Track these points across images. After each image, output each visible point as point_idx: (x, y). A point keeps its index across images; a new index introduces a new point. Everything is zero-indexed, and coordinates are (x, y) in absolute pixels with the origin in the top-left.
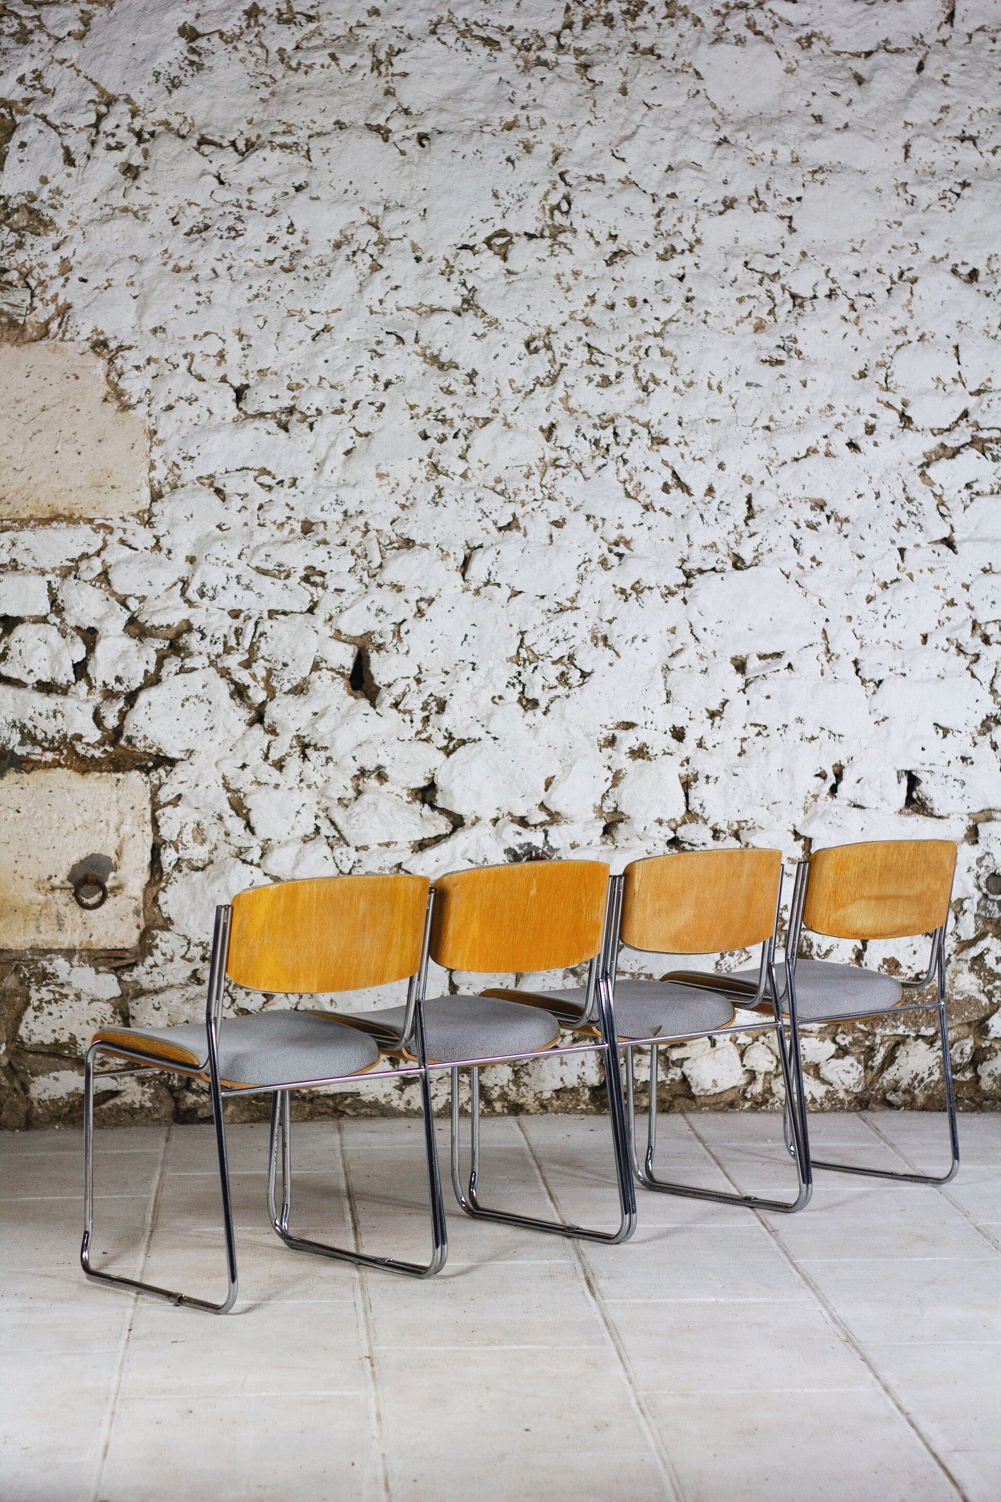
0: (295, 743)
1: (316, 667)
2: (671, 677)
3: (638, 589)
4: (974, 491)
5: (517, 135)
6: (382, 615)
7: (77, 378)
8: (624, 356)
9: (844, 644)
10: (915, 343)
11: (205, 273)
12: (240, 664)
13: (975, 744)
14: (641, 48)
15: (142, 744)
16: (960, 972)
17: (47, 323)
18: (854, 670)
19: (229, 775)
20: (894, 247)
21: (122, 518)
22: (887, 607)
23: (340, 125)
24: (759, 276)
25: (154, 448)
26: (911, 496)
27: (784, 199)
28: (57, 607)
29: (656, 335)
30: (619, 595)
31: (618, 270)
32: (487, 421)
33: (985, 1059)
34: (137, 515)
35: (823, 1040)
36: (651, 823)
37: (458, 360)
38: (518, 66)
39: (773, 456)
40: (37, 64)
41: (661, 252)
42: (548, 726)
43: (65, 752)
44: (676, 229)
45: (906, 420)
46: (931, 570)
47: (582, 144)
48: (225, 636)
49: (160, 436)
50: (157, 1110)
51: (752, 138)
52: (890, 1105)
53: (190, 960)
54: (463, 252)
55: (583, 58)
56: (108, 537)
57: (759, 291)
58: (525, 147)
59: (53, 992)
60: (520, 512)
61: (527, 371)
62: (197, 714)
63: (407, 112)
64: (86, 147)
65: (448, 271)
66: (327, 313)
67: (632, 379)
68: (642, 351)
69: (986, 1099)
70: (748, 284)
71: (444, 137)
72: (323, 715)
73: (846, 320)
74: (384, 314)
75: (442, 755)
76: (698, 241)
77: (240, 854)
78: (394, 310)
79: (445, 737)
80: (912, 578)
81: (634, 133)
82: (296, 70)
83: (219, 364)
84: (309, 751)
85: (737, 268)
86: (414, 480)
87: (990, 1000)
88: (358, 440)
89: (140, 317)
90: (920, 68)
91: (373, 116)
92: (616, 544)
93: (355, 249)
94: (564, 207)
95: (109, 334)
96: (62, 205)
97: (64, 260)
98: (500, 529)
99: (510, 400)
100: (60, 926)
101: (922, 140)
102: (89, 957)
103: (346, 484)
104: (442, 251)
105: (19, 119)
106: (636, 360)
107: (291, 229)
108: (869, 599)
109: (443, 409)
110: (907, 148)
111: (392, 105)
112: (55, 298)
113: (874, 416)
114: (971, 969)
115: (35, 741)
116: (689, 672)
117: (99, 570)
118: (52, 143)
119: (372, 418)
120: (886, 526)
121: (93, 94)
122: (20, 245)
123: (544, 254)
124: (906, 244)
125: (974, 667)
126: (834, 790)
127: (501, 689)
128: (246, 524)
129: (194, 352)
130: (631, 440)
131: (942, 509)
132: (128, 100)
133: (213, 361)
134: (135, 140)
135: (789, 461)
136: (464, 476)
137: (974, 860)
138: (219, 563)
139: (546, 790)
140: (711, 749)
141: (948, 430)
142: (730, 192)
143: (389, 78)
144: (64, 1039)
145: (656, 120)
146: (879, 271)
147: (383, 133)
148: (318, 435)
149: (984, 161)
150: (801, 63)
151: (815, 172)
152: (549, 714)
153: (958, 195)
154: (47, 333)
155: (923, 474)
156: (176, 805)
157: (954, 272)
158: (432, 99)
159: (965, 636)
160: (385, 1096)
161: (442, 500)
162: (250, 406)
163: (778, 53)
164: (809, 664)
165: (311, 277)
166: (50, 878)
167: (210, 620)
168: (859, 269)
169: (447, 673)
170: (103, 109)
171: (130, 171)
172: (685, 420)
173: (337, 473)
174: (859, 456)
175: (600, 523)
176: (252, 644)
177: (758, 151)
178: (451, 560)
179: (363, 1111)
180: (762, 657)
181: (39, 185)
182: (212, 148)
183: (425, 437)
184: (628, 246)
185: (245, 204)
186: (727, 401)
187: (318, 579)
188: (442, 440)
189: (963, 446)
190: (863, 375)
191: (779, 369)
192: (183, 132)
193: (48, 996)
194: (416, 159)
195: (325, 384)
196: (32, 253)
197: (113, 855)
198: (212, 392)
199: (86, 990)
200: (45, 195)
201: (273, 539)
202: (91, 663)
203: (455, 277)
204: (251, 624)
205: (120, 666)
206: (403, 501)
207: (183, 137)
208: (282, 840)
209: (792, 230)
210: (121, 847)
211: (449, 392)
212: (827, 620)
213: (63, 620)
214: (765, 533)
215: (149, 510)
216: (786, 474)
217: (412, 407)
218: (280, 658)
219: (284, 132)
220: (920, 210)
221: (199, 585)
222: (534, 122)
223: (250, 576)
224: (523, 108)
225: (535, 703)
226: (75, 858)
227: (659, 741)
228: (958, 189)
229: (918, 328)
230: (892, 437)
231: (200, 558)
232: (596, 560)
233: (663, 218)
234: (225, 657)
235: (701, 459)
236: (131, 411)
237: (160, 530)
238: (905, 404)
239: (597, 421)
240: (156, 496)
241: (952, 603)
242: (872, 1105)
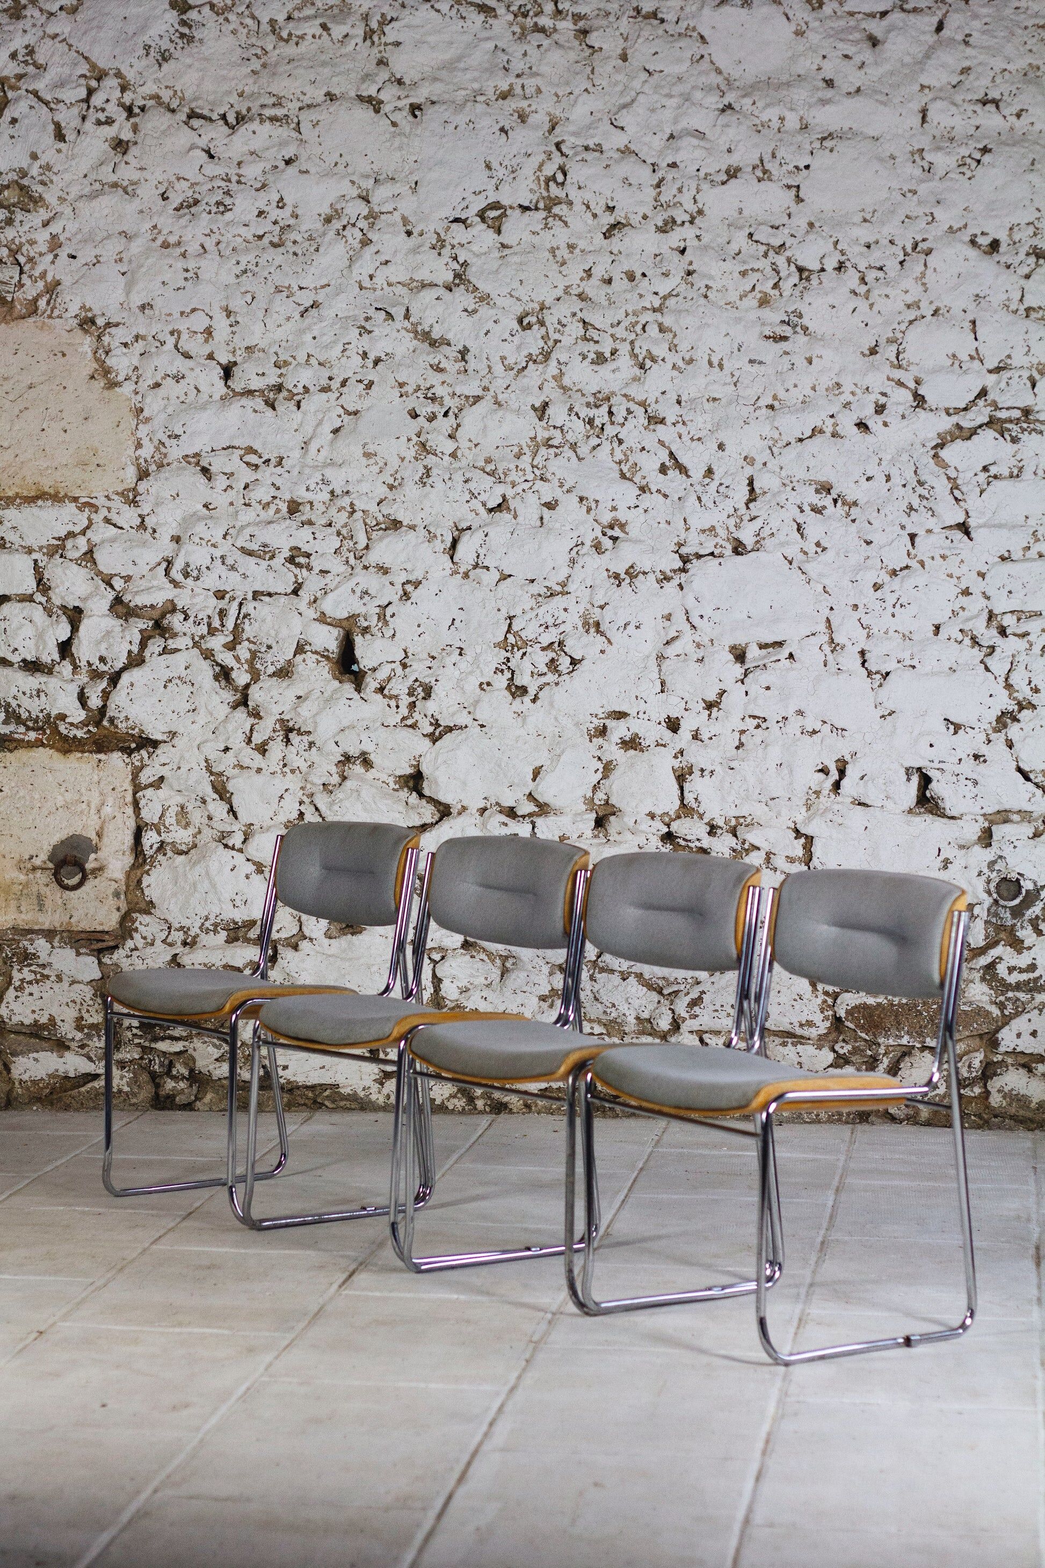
0: (278, 726)
1: (300, 649)
2: (666, 665)
3: (632, 573)
4: (991, 473)
5: (512, 104)
6: (367, 598)
7: (64, 355)
8: (620, 332)
9: (849, 631)
10: (929, 317)
11: (194, 248)
12: (225, 646)
13: (989, 741)
14: (643, 12)
15: (124, 725)
16: (972, 981)
17: (35, 300)
18: (860, 661)
19: (211, 757)
20: (907, 217)
21: (107, 497)
22: (896, 595)
23: (330, 96)
24: (764, 248)
25: (140, 427)
26: (922, 479)
27: (791, 167)
28: (43, 585)
29: (654, 310)
30: (612, 580)
31: (615, 243)
32: (477, 399)
33: (995, 1074)
34: (122, 494)
35: (820, 1048)
36: (642, 816)
37: (449, 336)
38: (514, 34)
39: (776, 436)
40: (30, 39)
41: (660, 224)
42: (537, 715)
43: (48, 732)
44: (676, 200)
45: (920, 400)
46: (943, 557)
47: (579, 113)
48: (209, 617)
49: (146, 413)
50: (135, 1095)
51: (758, 104)
52: (893, 1119)
53: (171, 945)
54: (454, 225)
55: (581, 24)
56: (93, 516)
57: (764, 264)
58: (520, 117)
59: (35, 972)
60: (510, 493)
61: (519, 348)
62: (179, 697)
63: (400, 82)
64: (76, 122)
65: (439, 245)
66: (316, 288)
67: (628, 357)
68: (638, 328)
69: (996, 1116)
70: (752, 256)
71: (436, 107)
72: (306, 699)
73: (856, 294)
74: (375, 290)
75: (427, 742)
76: (700, 212)
77: (222, 839)
78: (385, 285)
79: (431, 724)
80: (923, 566)
81: (633, 101)
82: (287, 41)
83: (206, 341)
84: (291, 736)
85: (740, 240)
86: (403, 459)
87: (1002, 1012)
88: (346, 418)
89: (128, 293)
90: (940, 27)
91: (364, 86)
92: (611, 527)
93: (345, 223)
94: (560, 178)
95: (97, 311)
96: (51, 182)
97: (54, 237)
98: (491, 510)
99: (501, 378)
100: (41, 907)
101: (939, 104)
102: (70, 938)
103: (332, 463)
104: (433, 225)
105: (10, 94)
106: (633, 336)
107: (281, 203)
108: (877, 587)
109: (432, 387)
110: (924, 113)
111: (384, 75)
112: (43, 275)
113: (884, 394)
114: (983, 979)
115: (19, 720)
116: (685, 661)
117: (84, 549)
118: (43, 118)
119: (360, 396)
120: (895, 511)
121: (84, 69)
122: (9, 222)
123: (538, 227)
124: (921, 214)
125: (989, 661)
126: (837, 786)
127: (488, 676)
128: (231, 504)
129: (181, 328)
130: (626, 419)
131: (956, 492)
132: (119, 75)
133: (200, 338)
134: (125, 115)
135: (793, 441)
136: (453, 455)
137: (986, 864)
138: (204, 543)
139: (534, 780)
140: (707, 741)
141: (965, 409)
142: (734, 160)
143: (382, 48)
144: (44, 1020)
145: (657, 87)
146: (891, 242)
147: (375, 104)
148: (305, 414)
149: (1009, 124)
150: (811, 25)
151: (824, 139)
152: (538, 703)
153: (979, 162)
154: (35, 311)
155: (936, 456)
156: (159, 788)
157: (973, 242)
158: (426, 69)
159: (979, 626)
160: (364, 1089)
161: (430, 481)
162: (237, 383)
163: (786, 15)
164: (811, 654)
165: (300, 252)
166: (31, 858)
167: (195, 601)
168: (871, 240)
169: (433, 658)
170: (94, 83)
171: (120, 146)
172: (684, 398)
173: (323, 452)
174: (869, 438)
175: (594, 506)
176: (236, 626)
177: (765, 118)
178: (437, 542)
179: (342, 1103)
180: (762, 646)
181: (29, 161)
182: (202, 121)
183: (415, 416)
184: (626, 217)
185: (234, 179)
186: (729, 379)
187: (302, 560)
188: (432, 418)
189: (980, 426)
190: (873, 351)
191: (784, 345)
192: (174, 105)
193: (31, 977)
194: (407, 129)
195: (313, 361)
196: (22, 230)
197: (93, 836)
198: (197, 370)
199: (66, 971)
200: (35, 171)
201: (258, 519)
202: (76, 642)
203: (446, 252)
204: (235, 605)
205: (103, 646)
206: (391, 480)
207: (173, 111)
208: (265, 825)
209: (799, 199)
210: (102, 828)
211: (438, 369)
212: (832, 609)
213: (49, 600)
214: (766, 516)
215: (134, 489)
216: (790, 454)
217: (401, 385)
218: (264, 640)
219: (274, 105)
220: (937, 177)
221: (183, 565)
222: (530, 91)
223: (234, 556)
224: (518, 76)
225: (523, 690)
226: (56, 838)
227: (652, 732)
228: (977, 155)
229: (931, 302)
230: (903, 417)
231: (185, 538)
232: (588, 543)
233: (663, 188)
234: (208, 638)
235: (699, 439)
236: (117, 389)
237: (145, 509)
238: (918, 382)
239: (591, 400)
240: (143, 475)
241: (966, 592)
242: (872, 1118)
